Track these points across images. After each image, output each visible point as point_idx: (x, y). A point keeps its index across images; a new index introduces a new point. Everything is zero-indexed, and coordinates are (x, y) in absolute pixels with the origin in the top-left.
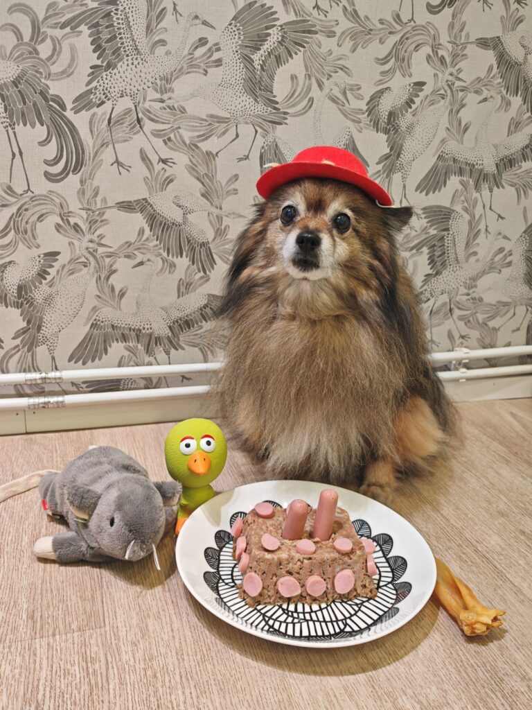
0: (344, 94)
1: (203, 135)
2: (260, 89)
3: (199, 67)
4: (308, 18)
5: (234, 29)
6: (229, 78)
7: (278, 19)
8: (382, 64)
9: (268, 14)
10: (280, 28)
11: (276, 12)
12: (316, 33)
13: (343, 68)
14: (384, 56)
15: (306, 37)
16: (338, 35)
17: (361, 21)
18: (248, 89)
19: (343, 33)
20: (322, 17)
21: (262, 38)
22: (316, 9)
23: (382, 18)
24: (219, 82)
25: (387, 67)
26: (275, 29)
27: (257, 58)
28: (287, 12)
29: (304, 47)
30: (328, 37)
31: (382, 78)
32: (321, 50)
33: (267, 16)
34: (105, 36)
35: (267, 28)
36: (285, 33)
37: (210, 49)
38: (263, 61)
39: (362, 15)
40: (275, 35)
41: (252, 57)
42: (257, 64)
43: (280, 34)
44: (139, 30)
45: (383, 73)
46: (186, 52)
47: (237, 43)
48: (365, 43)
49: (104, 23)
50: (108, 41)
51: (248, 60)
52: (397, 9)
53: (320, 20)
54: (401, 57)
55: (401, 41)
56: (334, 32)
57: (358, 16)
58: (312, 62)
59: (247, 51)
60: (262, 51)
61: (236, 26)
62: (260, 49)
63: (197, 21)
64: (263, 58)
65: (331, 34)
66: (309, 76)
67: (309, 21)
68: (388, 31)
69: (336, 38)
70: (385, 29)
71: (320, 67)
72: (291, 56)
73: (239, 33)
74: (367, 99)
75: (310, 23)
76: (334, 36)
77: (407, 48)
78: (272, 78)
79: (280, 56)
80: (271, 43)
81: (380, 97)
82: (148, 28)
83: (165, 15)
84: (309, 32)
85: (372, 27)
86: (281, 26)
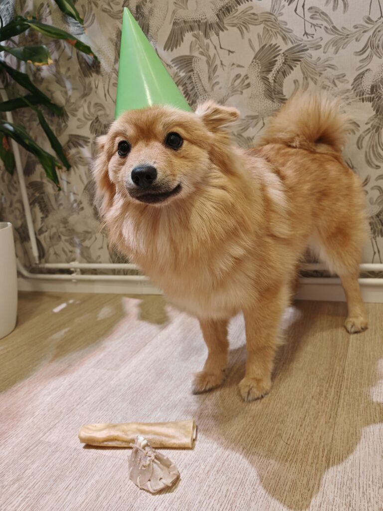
0: (334, 82)
1: (244, 128)
2: (275, 94)
3: (238, 90)
4: (301, 43)
5: (255, 64)
6: (255, 92)
7: (281, 50)
8: (361, 55)
9: (274, 48)
10: (283, 55)
11: (279, 46)
12: (307, 50)
13: (330, 66)
14: (361, 49)
15: (301, 54)
16: (323, 46)
17: (339, 31)
18: (267, 96)
19: (327, 44)
20: (310, 38)
21: (272, 64)
22: (305, 35)
23: (356, 24)
24: (250, 96)
25: (365, 55)
26: (280, 56)
27: (271, 76)
28: (286, 44)
29: (300, 61)
30: (316, 49)
31: (361, 64)
32: (313, 59)
33: (274, 50)
34: (190, 88)
35: (275, 57)
36: (286, 56)
37: (243, 79)
38: (275, 77)
39: (339, 27)
40: (280, 60)
41: (267, 76)
42: (271, 81)
43: (283, 58)
44: (205, 81)
45: (362, 61)
46: (230, 85)
47: (257, 71)
48: (344, 45)
49: (188, 82)
50: (192, 90)
51: (265, 79)
52: (367, 14)
53: (309, 41)
54: (376, 45)
55: (374, 35)
56: (321, 45)
57: (337, 30)
58: (307, 69)
59: (264, 74)
60: (273, 72)
61: (256, 62)
62: (271, 71)
63: (234, 66)
64: (275, 75)
65: (318, 47)
66: (306, 78)
67: (301, 44)
68: (362, 31)
69: (322, 49)
70: (360, 30)
71: (313, 70)
72: (292, 69)
73: (258, 66)
74: (352, 81)
75: (302, 45)
76: (321, 48)
77: (381, 37)
78: (281, 85)
79: (285, 72)
80: (279, 65)
81: (362, 77)
82: (210, 78)
83: (217, 68)
84: (303, 51)
85: (349, 33)
86: (283, 53)
